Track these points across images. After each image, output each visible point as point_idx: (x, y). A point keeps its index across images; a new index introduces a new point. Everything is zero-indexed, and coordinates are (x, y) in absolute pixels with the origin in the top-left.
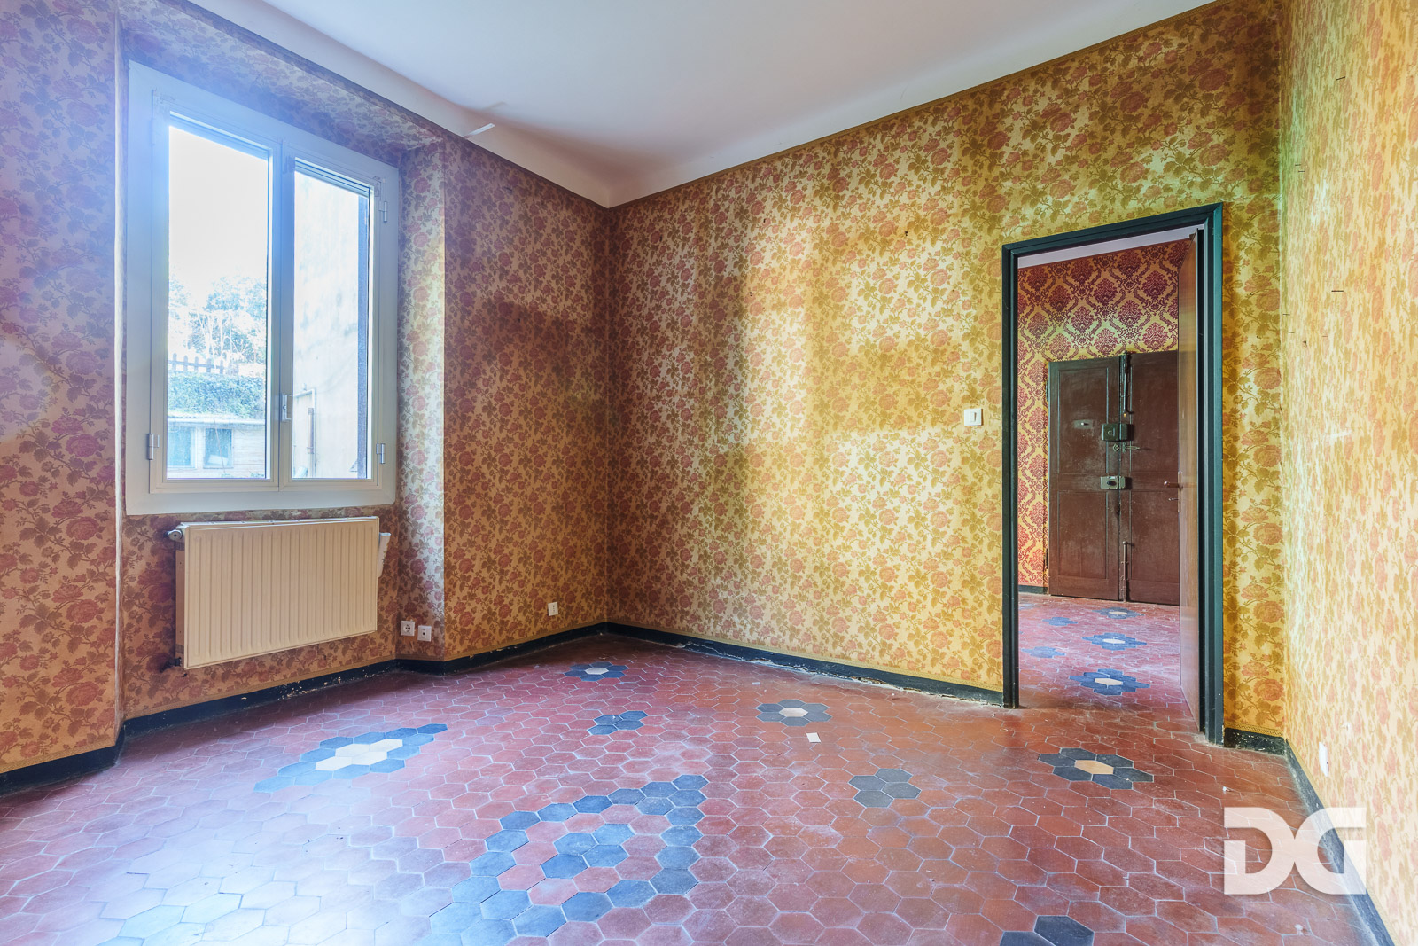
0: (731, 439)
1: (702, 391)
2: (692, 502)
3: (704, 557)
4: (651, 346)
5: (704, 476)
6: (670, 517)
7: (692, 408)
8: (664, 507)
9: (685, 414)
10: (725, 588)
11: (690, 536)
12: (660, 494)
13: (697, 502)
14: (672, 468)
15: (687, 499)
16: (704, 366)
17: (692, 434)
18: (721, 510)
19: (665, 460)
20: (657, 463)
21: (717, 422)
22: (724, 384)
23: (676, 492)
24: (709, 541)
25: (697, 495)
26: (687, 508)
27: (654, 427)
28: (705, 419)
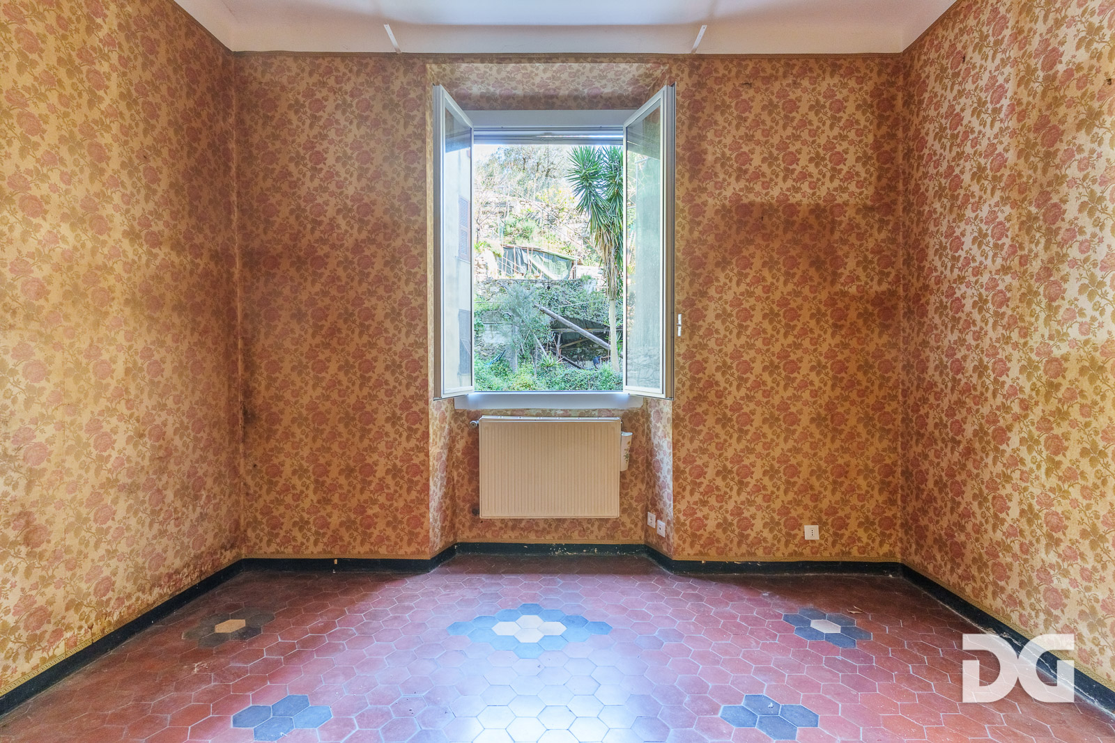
0: (1074, 332)
1: (1024, 261)
2: (1009, 428)
3: (1028, 514)
4: (951, 211)
5: (1027, 390)
6: (977, 446)
7: (1009, 288)
8: (969, 430)
9: (998, 299)
10: (1065, 573)
11: (1007, 478)
12: (964, 411)
13: (1016, 428)
14: (980, 376)
15: (1002, 423)
16: (1027, 224)
17: (1008, 327)
18: (1057, 446)
19: (969, 365)
20: (960, 369)
21: (1049, 307)
22: (1061, 245)
23: (985, 410)
24: (1037, 491)
25: (1017, 418)
26: (1002, 435)
27: (955, 320)
28: (1029, 303)
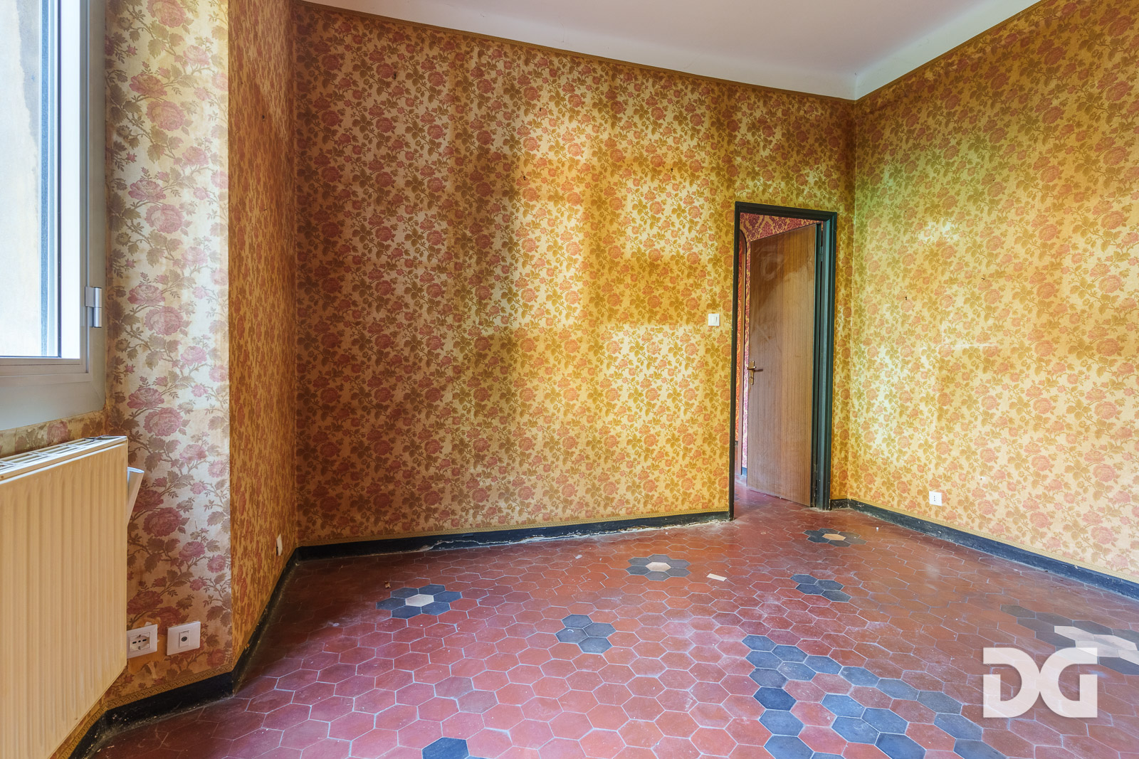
0: (498, 321)
1: (458, 267)
2: (443, 388)
3: (460, 446)
5: (460, 359)
6: (409, 406)
7: (445, 284)
8: (399, 395)
9: (434, 290)
10: (488, 475)
11: (440, 426)
12: (393, 380)
13: (450, 387)
14: (413, 349)
15: (435, 385)
16: (462, 241)
17: (444, 312)
18: (484, 395)
19: (400, 341)
20: (388, 342)
21: (480, 303)
22: (490, 263)
23: (418, 377)
24: (467, 428)
25: (450, 380)
26: (436, 394)
27: (383, 301)
28: (463, 298)
